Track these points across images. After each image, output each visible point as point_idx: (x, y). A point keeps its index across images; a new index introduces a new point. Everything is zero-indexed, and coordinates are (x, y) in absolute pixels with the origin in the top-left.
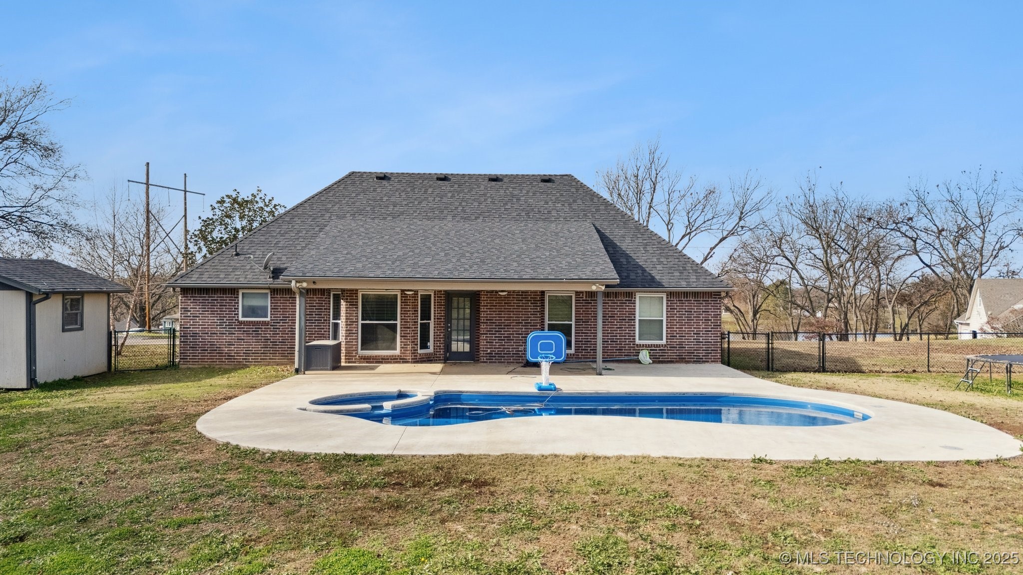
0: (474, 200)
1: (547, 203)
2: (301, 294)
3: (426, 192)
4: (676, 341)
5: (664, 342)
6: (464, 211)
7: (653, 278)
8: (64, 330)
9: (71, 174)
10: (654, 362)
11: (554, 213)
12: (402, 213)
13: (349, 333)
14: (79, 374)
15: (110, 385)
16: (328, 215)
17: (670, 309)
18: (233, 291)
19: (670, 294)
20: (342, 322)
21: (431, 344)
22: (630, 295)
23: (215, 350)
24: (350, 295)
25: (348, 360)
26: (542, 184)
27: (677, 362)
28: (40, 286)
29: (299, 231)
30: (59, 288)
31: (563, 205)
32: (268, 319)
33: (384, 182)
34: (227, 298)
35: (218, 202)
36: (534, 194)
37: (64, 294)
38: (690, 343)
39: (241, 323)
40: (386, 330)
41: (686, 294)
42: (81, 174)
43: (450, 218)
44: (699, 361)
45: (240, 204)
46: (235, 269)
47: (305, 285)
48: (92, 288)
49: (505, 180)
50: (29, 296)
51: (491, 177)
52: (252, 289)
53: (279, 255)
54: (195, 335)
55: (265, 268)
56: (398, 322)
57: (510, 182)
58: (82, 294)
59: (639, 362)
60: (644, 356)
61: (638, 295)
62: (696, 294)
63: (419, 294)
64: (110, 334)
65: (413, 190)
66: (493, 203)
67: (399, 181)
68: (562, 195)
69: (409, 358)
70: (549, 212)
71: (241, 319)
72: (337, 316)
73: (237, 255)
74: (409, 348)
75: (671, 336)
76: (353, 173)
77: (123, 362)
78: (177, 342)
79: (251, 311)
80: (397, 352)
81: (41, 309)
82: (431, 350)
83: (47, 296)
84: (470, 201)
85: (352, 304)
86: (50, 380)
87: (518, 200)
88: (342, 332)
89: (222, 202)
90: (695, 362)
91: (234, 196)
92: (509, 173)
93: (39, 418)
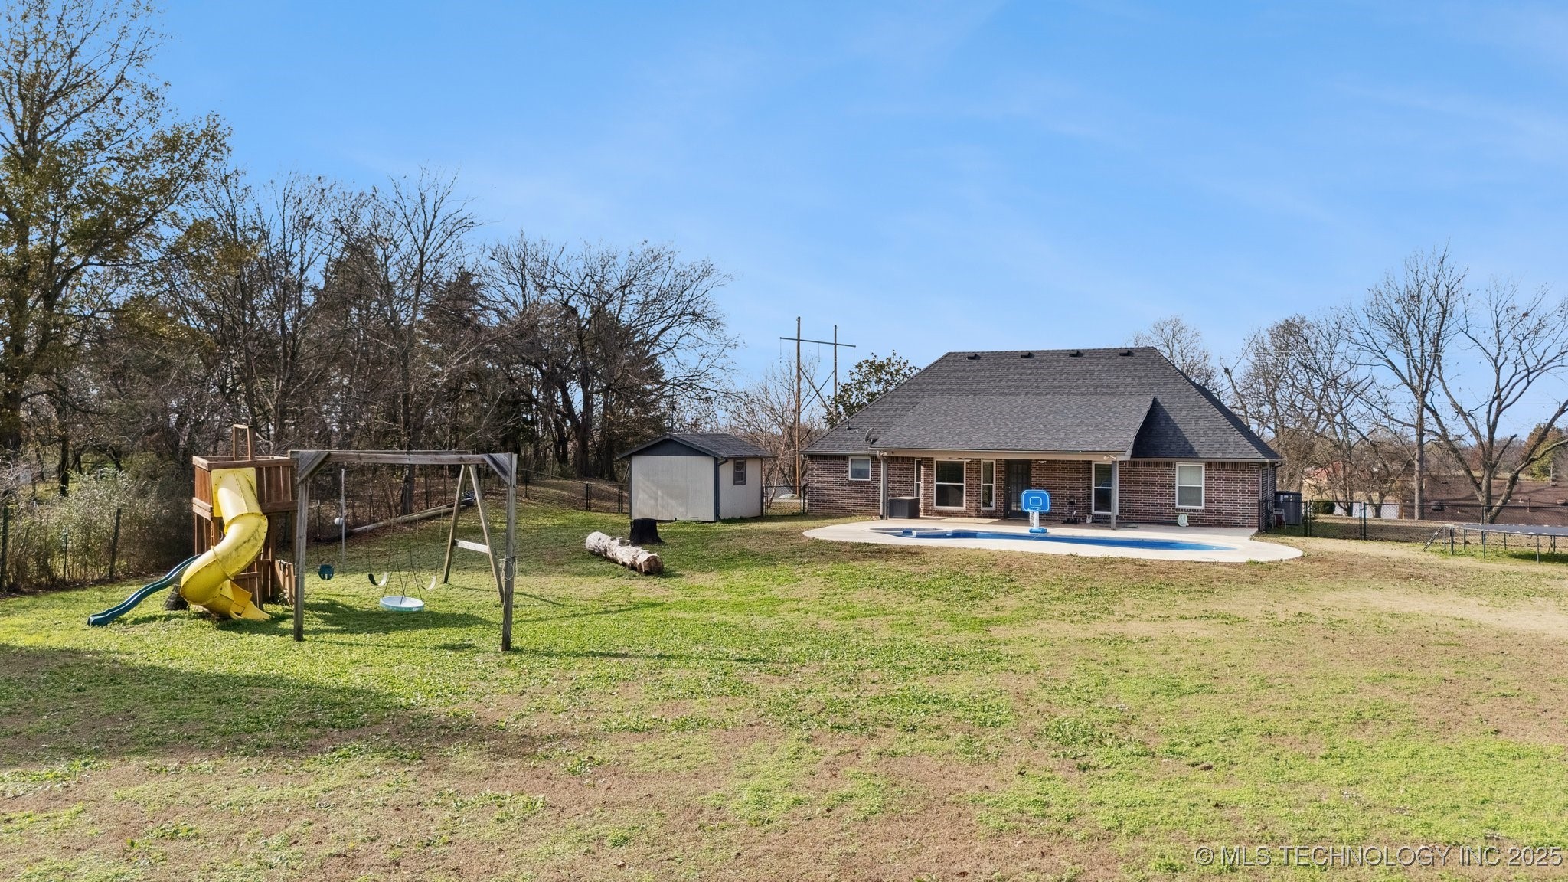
0: (1050, 377)
1: (1118, 377)
2: (884, 460)
3: (1008, 370)
4: (1214, 507)
5: (1203, 507)
6: (1037, 387)
7: (1192, 449)
8: (735, 484)
9: (733, 343)
10: (1190, 525)
11: (1121, 388)
12: (983, 391)
13: (927, 492)
14: (744, 516)
15: (762, 521)
16: (922, 394)
17: (1209, 477)
18: (845, 457)
19: (1209, 464)
20: (922, 483)
21: (993, 503)
22: (1170, 464)
23: (832, 502)
24: (927, 462)
25: (926, 513)
26: (1120, 358)
27: (1215, 526)
28: (722, 454)
29: (897, 409)
30: (732, 455)
31: (1133, 379)
32: (869, 480)
33: (975, 362)
34: (840, 462)
35: (857, 367)
36: (1109, 368)
37: (735, 459)
38: (1227, 509)
39: (850, 482)
40: (955, 490)
41: (1224, 464)
42: (741, 343)
43: (1023, 394)
44: (1236, 525)
45: (877, 368)
46: (846, 440)
47: (886, 454)
48: (752, 455)
49: (1086, 355)
50: (716, 460)
51: (1072, 353)
52: (858, 458)
53: (879, 429)
54: (818, 490)
55: (867, 440)
56: (964, 484)
57: (1090, 357)
58: (746, 458)
59: (1176, 524)
60: (1183, 519)
61: (1178, 465)
62: (1233, 464)
63: (982, 461)
64: (762, 488)
65: (997, 369)
66: (1067, 378)
67: (987, 360)
68: (1136, 369)
69: (973, 513)
70: (1117, 387)
71: (850, 479)
72: (919, 479)
73: (849, 429)
74: (973, 505)
75: (1209, 502)
76: (949, 353)
77: (770, 512)
78: (806, 501)
79: (857, 473)
80: (963, 508)
81: (722, 468)
82: (993, 508)
83: (726, 460)
84: (1046, 377)
85: (929, 469)
86: (727, 518)
87: (1092, 374)
88: (922, 491)
89: (860, 366)
90: (1232, 526)
91: (871, 360)
92: (1091, 347)
93: (726, 532)
